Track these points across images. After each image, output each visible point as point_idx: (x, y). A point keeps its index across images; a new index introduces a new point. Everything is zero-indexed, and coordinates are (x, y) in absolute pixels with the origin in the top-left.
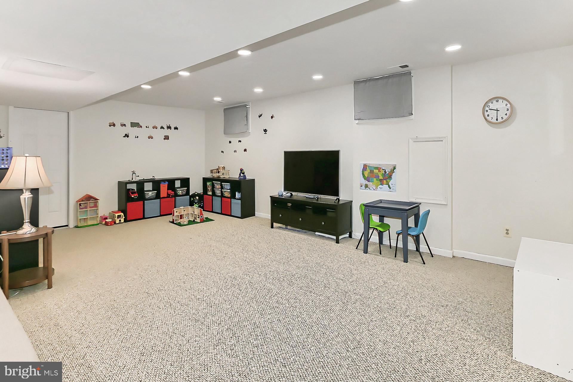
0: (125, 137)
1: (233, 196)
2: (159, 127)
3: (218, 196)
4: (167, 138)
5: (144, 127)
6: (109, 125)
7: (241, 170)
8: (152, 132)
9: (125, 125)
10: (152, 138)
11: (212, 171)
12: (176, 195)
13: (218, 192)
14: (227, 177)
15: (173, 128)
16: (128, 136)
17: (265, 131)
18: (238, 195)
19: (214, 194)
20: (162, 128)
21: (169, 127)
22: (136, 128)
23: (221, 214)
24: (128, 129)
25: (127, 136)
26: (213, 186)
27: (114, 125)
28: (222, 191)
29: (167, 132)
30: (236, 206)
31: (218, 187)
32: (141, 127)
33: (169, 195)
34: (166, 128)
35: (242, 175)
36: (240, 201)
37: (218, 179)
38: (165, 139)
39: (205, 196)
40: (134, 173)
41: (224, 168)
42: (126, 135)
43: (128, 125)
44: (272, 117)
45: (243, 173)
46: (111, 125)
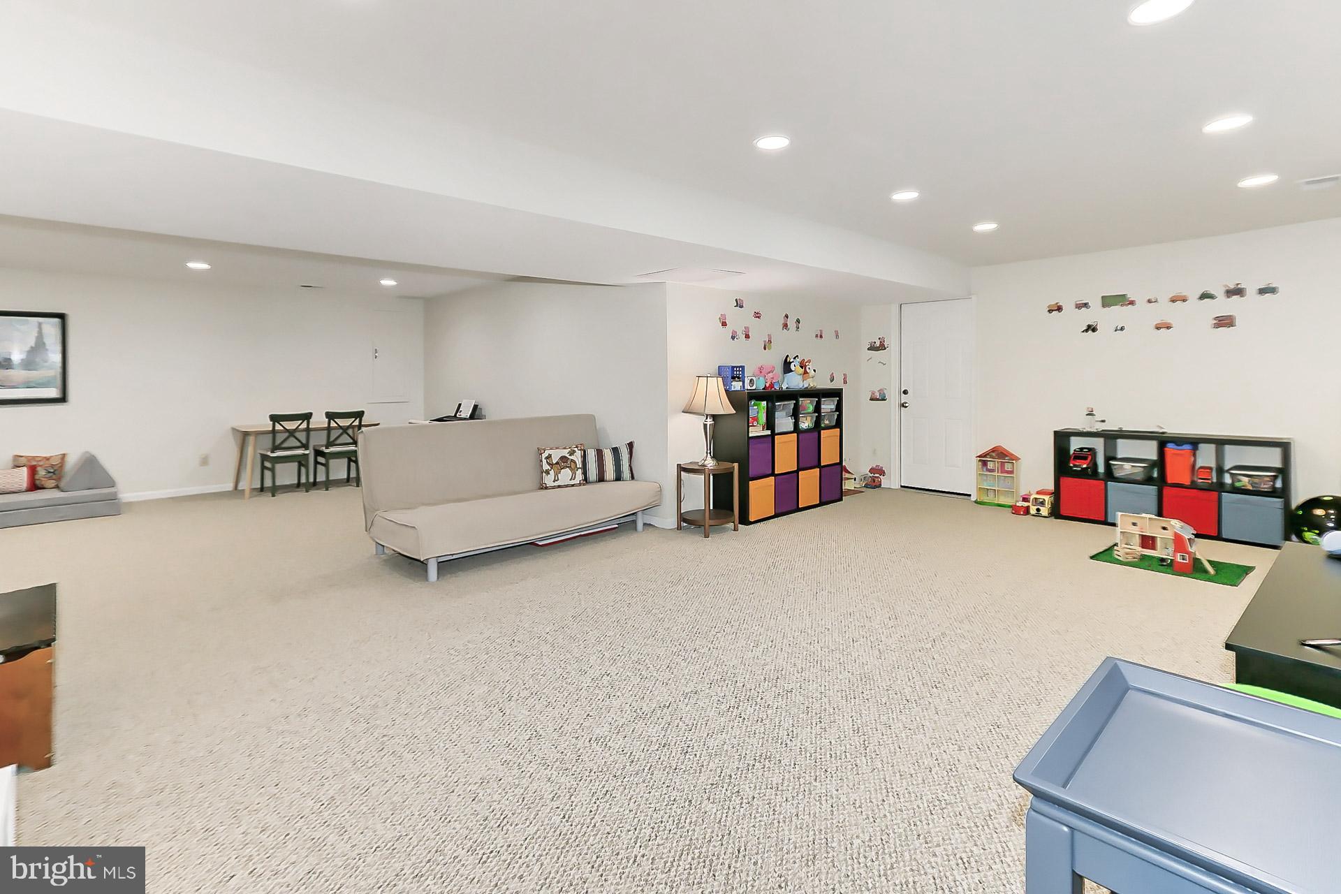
0: (1086, 331)
2: (1194, 297)
4: (1225, 322)
5: (1141, 302)
6: (1049, 311)
10: (1172, 327)
16: (1094, 330)
20: (1205, 296)
21: (1232, 292)
22: (1116, 309)
24: (1096, 314)
25: (1091, 328)
27: (1059, 309)
29: (1225, 306)
32: (1132, 303)
34: (1220, 294)
38: (1217, 326)
42: (1089, 327)
43: (1095, 303)
46: (1053, 311)
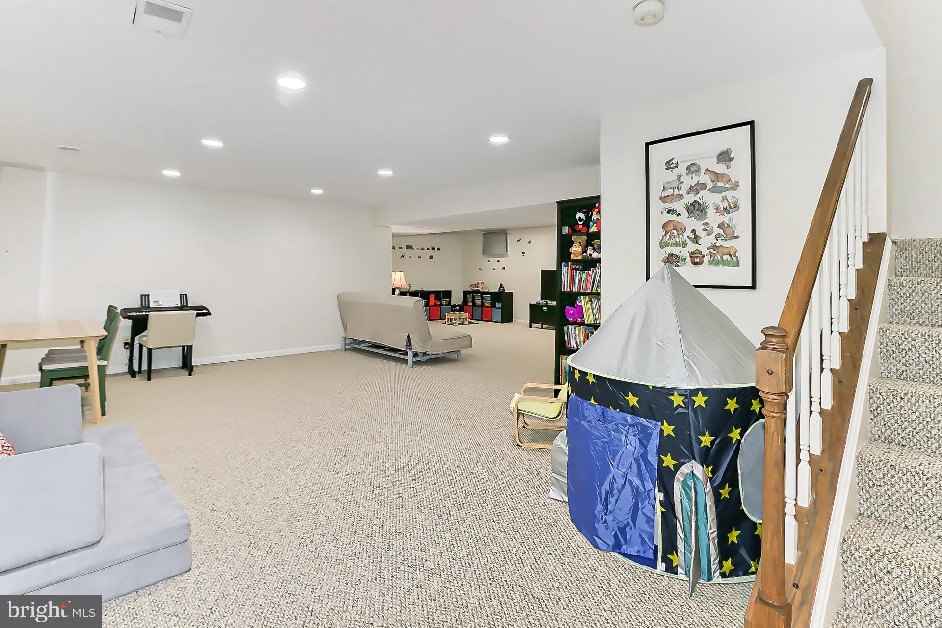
0: (401, 257)
1: (493, 306)
2: (426, 249)
3: (480, 306)
4: (431, 257)
5: (415, 249)
7: (501, 285)
8: (421, 253)
9: (402, 248)
10: (421, 258)
11: (471, 286)
12: (441, 305)
13: (479, 303)
14: (486, 291)
15: (436, 249)
16: (404, 257)
17: (523, 253)
18: (497, 305)
19: (474, 304)
20: (428, 249)
21: (433, 249)
22: (409, 250)
23: (482, 320)
24: (404, 251)
25: (403, 256)
26: (474, 298)
27: (395, 248)
28: (482, 302)
29: (431, 252)
30: (497, 313)
31: (478, 299)
32: (413, 249)
33: (436, 304)
34: (431, 249)
35: (501, 288)
36: (500, 310)
37: (478, 292)
38: (430, 258)
39: (465, 307)
40: (410, 286)
41: (482, 283)
43: (404, 247)
44: (529, 242)
45: (503, 287)
